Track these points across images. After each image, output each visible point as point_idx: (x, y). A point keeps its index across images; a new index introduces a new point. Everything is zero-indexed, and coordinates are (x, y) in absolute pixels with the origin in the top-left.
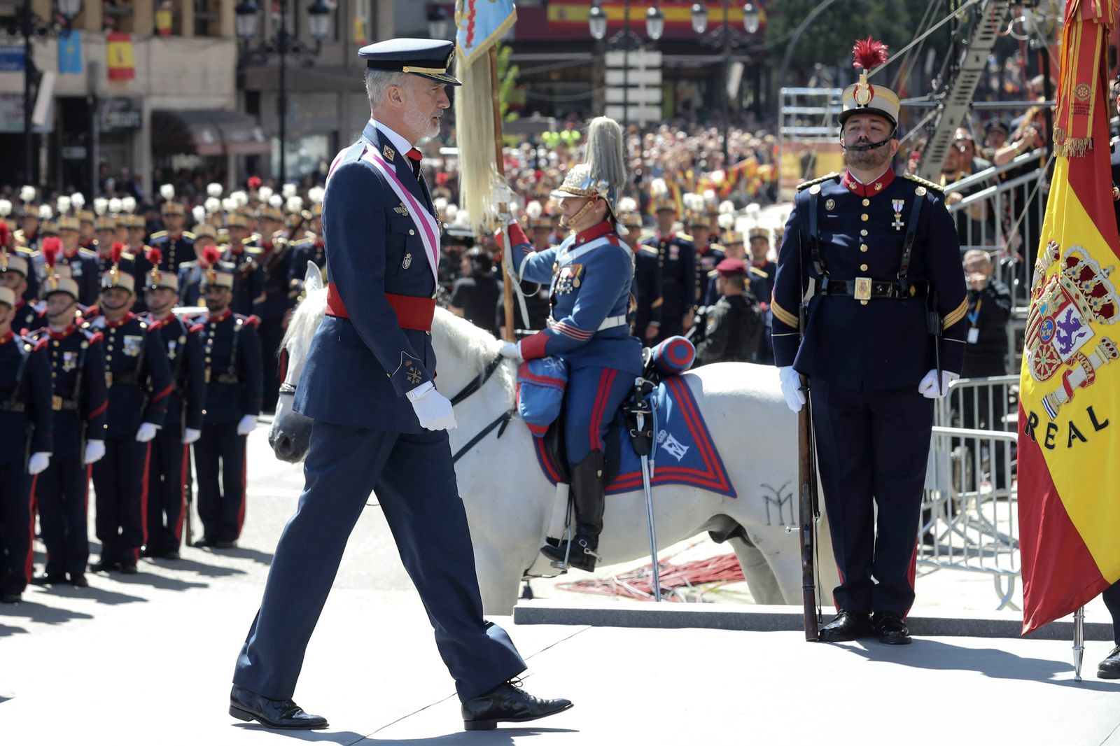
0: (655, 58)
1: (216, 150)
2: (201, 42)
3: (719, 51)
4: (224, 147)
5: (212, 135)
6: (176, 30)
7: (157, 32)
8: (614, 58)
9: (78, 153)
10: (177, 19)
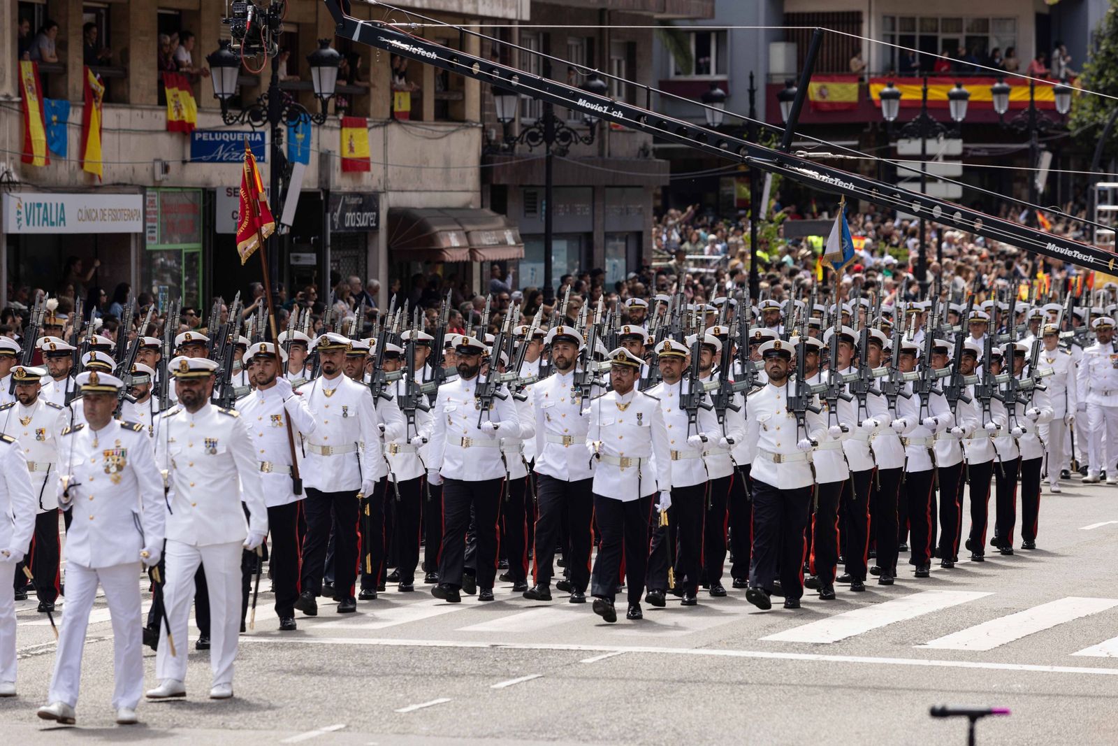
0: (956, 146)
1: (462, 256)
2: (442, 128)
3: (1024, 138)
4: (472, 252)
5: (458, 237)
6: (415, 114)
7: (394, 117)
8: (908, 146)
9: (309, 259)
10: (417, 101)
